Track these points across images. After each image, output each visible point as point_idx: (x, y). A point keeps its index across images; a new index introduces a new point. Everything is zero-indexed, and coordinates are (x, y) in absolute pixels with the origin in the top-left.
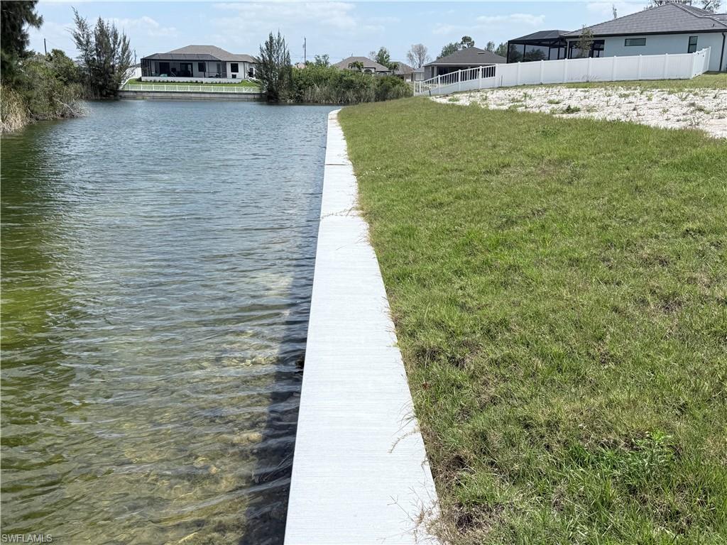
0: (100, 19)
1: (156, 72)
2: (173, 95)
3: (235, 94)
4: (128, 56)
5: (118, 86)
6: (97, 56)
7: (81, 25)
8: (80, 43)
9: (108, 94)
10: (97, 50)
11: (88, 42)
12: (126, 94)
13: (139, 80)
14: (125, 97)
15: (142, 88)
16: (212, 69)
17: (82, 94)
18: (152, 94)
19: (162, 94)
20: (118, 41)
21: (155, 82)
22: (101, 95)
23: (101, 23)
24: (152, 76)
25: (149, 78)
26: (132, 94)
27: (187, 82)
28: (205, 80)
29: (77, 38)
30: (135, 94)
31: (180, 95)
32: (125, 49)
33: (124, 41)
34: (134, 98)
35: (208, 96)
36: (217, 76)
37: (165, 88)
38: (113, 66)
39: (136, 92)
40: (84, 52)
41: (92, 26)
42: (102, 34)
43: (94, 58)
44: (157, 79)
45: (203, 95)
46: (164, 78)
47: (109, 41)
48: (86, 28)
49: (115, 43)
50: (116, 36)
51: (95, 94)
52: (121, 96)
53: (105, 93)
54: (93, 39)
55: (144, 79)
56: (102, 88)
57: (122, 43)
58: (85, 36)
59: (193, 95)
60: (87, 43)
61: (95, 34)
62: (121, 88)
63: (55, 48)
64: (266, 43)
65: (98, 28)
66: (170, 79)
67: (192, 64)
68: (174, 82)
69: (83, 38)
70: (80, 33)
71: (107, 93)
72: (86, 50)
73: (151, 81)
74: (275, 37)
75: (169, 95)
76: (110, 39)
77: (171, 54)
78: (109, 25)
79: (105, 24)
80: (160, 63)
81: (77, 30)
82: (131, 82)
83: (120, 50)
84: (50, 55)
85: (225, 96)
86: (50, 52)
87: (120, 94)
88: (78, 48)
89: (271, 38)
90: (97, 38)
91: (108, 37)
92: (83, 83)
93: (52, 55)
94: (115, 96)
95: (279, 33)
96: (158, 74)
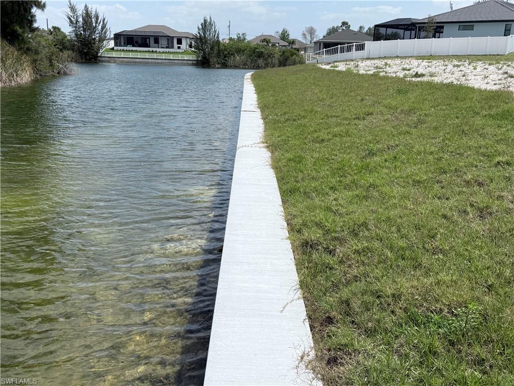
0: (86, 5)
1: (124, 43)
2: (136, 60)
3: (179, 60)
4: (105, 33)
5: (97, 54)
6: (83, 31)
7: (73, 9)
8: (71, 21)
9: (90, 59)
10: (83, 27)
11: (77, 21)
12: (103, 59)
13: (113, 49)
14: (102, 61)
15: (114, 54)
16: (163, 42)
17: (72, 58)
18: (121, 59)
19: (129, 60)
20: (99, 21)
21: (123, 50)
22: (86, 59)
23: (86, 7)
24: (121, 46)
25: (119, 48)
26: (107, 59)
27: (146, 51)
28: (158, 50)
29: (70, 19)
30: (109, 59)
31: (141, 60)
32: (104, 27)
33: (103, 21)
34: (109, 62)
35: (160, 61)
36: (167, 47)
37: (131, 55)
38: (94, 39)
39: (110, 57)
40: (74, 29)
41: (80, 10)
42: (87, 15)
43: (81, 33)
44: (125, 48)
45: (157, 61)
46: (130, 48)
47: (92, 21)
48: (76, 11)
49: (96, 22)
50: (97, 18)
51: (82, 58)
52: (99, 60)
53: (88, 58)
54: (81, 19)
55: (116, 48)
56: (86, 54)
57: (102, 23)
58: (75, 17)
59: (150, 60)
60: (77, 22)
61: (83, 16)
62: (99, 54)
63: (54, 25)
64: (202, 24)
65: (84, 12)
66: (134, 49)
67: (149, 38)
68: (137, 51)
70: (72, 15)
72: (76, 27)
73: (120, 50)
74: (208, 20)
75: (133, 60)
76: (93, 19)
77: (135, 31)
78: (93, 10)
79: (90, 9)
80: (127, 37)
81: (70, 13)
82: (106, 50)
83: (100, 27)
84: (50, 30)
85: (172, 61)
86: (51, 28)
87: (99, 59)
88: (70, 26)
89: (205, 20)
90: (83, 19)
91: (91, 19)
92: (73, 50)
93: (52, 30)
94: (96, 60)
95: (210, 17)
96: (126, 45)
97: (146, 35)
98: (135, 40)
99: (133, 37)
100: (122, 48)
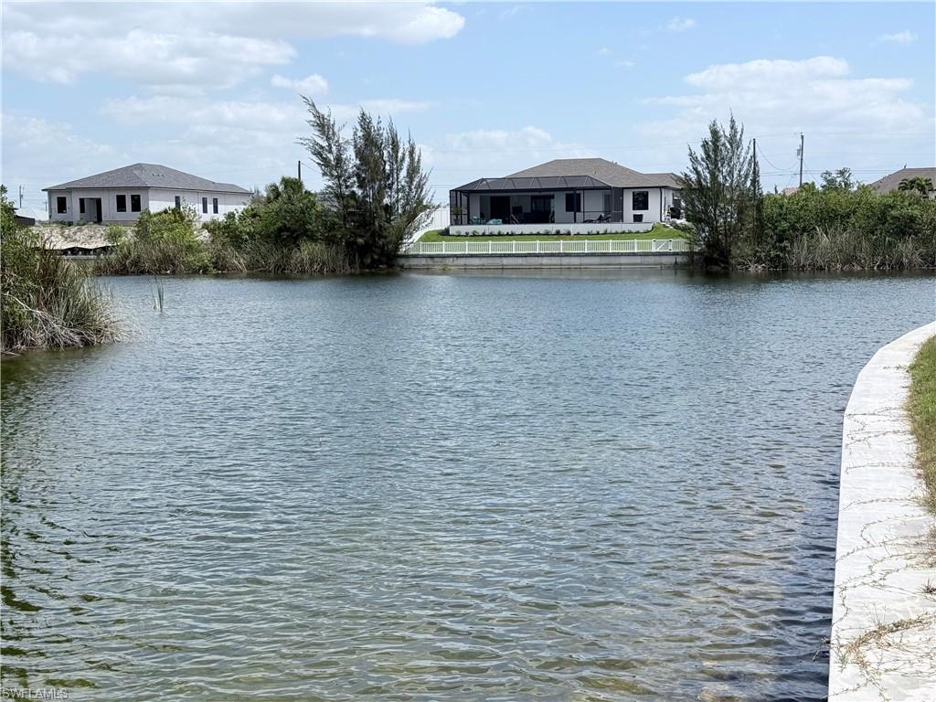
0: (364, 114)
1: (482, 216)
2: (505, 261)
3: (634, 254)
4: (420, 186)
5: (397, 248)
6: (360, 187)
8: (326, 162)
9: (375, 264)
10: (358, 176)
11: (339, 159)
12: (413, 262)
13: (445, 233)
14: (410, 269)
15: (444, 248)
16: (593, 204)
17: (324, 264)
18: (462, 261)
19: (484, 261)
20: (400, 155)
21: (475, 235)
22: (363, 265)
23: (365, 121)
24: (469, 222)
25: (464, 229)
26: (423, 261)
27: (538, 234)
28: (574, 228)
29: (319, 155)
30: (430, 262)
31: (520, 261)
32: (413, 170)
33: (412, 153)
34: (428, 270)
35: (575, 261)
36: (600, 220)
37: (490, 247)
38: (388, 209)
39: (432, 257)
40: (334, 181)
41: (349, 130)
42: (369, 143)
43: (353, 192)
44: (480, 229)
45: (565, 261)
46: (494, 227)
47: (382, 156)
48: (334, 134)
49: (393, 160)
50: (395, 146)
51: (351, 264)
52: (402, 267)
53: (368, 261)
54: (350, 154)
55: (453, 230)
56: (365, 250)
57: (407, 159)
59: (545, 261)
60: (339, 164)
61: (355, 146)
62: (403, 250)
63: (287, 176)
64: (705, 145)
65: (360, 133)
66: (507, 228)
67: (553, 197)
68: (512, 235)
71: (373, 260)
72: (339, 177)
73: (466, 235)
74: (725, 130)
75: (498, 261)
76: (385, 152)
77: (510, 179)
78: (382, 125)
79: (374, 123)
80: (492, 198)
82: (427, 238)
83: (403, 173)
84: (277, 188)
85: (613, 260)
86: (278, 184)
87: (402, 261)
88: (324, 174)
89: (715, 133)
90: (359, 154)
91: (379, 149)
92: (330, 241)
93: (281, 188)
94: (391, 266)
95: (733, 121)
96: (484, 219)
97: (544, 187)
98: (512, 205)
99: (508, 197)
100: (470, 229)
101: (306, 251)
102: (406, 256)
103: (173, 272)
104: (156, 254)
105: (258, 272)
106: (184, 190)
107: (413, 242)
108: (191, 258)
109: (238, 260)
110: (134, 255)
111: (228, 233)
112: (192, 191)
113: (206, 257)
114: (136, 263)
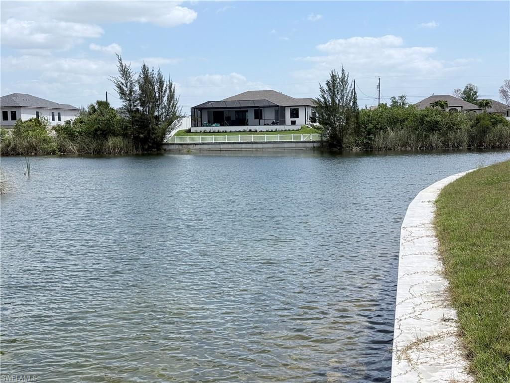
0: (144, 66)
1: (209, 122)
2: (222, 146)
3: (291, 142)
4: (174, 106)
5: (162, 140)
6: (141, 106)
7: (125, 73)
8: (122, 92)
9: (150, 148)
10: (140, 99)
11: (131, 91)
12: (172, 147)
13: (189, 131)
14: (170, 151)
15: (188, 139)
16: (269, 115)
17: (121, 148)
18: (198, 147)
19: (210, 146)
20: (164, 88)
21: (205, 132)
22: (143, 149)
23: (145, 70)
24: (202, 125)
25: (199, 129)
26: (177, 147)
27: (240, 132)
28: (259, 128)
29: (120, 88)
30: (180, 147)
31: (230, 146)
32: (171, 97)
33: (170, 88)
34: (179, 152)
36: (273, 124)
37: (214, 139)
38: (157, 118)
39: (181, 144)
40: (127, 103)
41: (136, 75)
42: (147, 81)
43: (137, 109)
44: (208, 129)
45: (255, 146)
46: (215, 128)
47: (154, 89)
48: (129, 76)
49: (160, 90)
50: (161, 83)
51: (137, 149)
52: (165, 150)
53: (147, 147)
54: (137, 88)
55: (193, 129)
56: (144, 141)
57: (168, 91)
58: (129, 84)
59: (244, 146)
60: (131, 93)
61: (139, 83)
62: (165, 141)
64: (328, 83)
65: (142, 76)
66: (222, 129)
68: (226, 132)
69: (127, 87)
70: (123, 82)
71: (149, 146)
72: (130, 100)
73: (200, 132)
74: (339, 75)
75: (218, 146)
76: (156, 86)
77: (224, 101)
78: (154, 72)
79: (150, 71)
80: (214, 112)
81: (120, 79)
82: (179, 134)
83: (165, 99)
84: (94, 107)
85: (280, 145)
86: (95, 105)
87: (165, 147)
88: (121, 98)
89: (333, 77)
90: (141, 88)
91: (152, 85)
92: (125, 136)
93: (96, 107)
94: (159, 149)
95: (343, 70)
96: (210, 123)
97: (242, 106)
98: (225, 115)
99: (223, 112)
100: (203, 129)
101: (111, 142)
102: (167, 144)
103: (36, 155)
104: (25, 144)
105: (83, 154)
106: (41, 108)
107: (171, 136)
108: (46, 146)
109: (73, 147)
110: (12, 144)
111: (66, 132)
112: (45, 108)
113: (54, 145)
114: (14, 149)
